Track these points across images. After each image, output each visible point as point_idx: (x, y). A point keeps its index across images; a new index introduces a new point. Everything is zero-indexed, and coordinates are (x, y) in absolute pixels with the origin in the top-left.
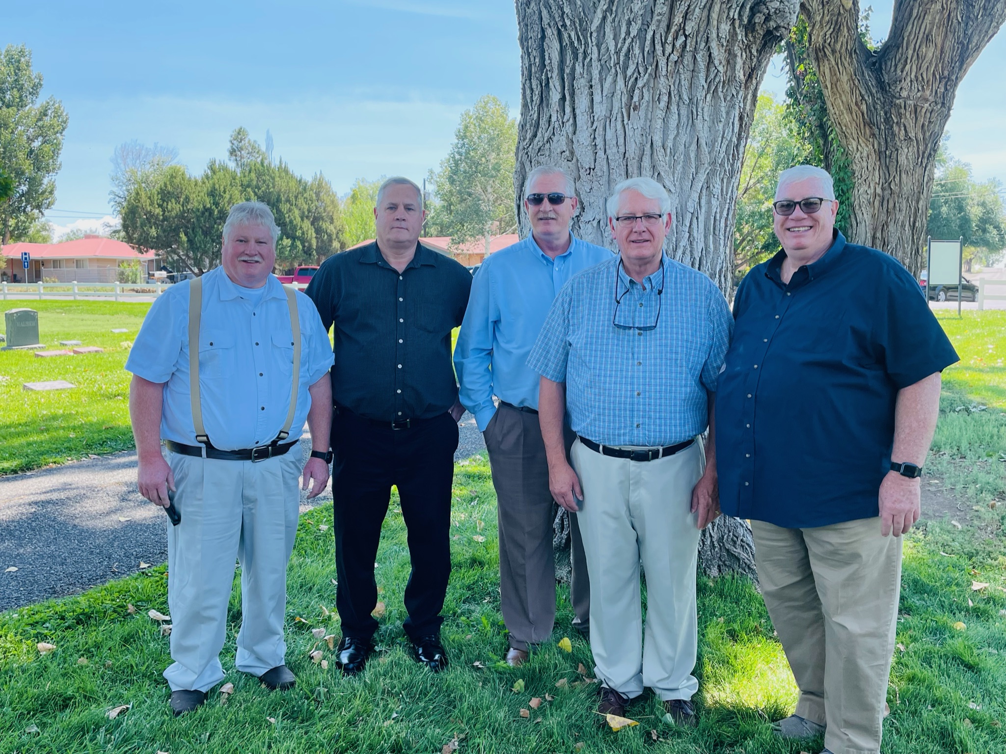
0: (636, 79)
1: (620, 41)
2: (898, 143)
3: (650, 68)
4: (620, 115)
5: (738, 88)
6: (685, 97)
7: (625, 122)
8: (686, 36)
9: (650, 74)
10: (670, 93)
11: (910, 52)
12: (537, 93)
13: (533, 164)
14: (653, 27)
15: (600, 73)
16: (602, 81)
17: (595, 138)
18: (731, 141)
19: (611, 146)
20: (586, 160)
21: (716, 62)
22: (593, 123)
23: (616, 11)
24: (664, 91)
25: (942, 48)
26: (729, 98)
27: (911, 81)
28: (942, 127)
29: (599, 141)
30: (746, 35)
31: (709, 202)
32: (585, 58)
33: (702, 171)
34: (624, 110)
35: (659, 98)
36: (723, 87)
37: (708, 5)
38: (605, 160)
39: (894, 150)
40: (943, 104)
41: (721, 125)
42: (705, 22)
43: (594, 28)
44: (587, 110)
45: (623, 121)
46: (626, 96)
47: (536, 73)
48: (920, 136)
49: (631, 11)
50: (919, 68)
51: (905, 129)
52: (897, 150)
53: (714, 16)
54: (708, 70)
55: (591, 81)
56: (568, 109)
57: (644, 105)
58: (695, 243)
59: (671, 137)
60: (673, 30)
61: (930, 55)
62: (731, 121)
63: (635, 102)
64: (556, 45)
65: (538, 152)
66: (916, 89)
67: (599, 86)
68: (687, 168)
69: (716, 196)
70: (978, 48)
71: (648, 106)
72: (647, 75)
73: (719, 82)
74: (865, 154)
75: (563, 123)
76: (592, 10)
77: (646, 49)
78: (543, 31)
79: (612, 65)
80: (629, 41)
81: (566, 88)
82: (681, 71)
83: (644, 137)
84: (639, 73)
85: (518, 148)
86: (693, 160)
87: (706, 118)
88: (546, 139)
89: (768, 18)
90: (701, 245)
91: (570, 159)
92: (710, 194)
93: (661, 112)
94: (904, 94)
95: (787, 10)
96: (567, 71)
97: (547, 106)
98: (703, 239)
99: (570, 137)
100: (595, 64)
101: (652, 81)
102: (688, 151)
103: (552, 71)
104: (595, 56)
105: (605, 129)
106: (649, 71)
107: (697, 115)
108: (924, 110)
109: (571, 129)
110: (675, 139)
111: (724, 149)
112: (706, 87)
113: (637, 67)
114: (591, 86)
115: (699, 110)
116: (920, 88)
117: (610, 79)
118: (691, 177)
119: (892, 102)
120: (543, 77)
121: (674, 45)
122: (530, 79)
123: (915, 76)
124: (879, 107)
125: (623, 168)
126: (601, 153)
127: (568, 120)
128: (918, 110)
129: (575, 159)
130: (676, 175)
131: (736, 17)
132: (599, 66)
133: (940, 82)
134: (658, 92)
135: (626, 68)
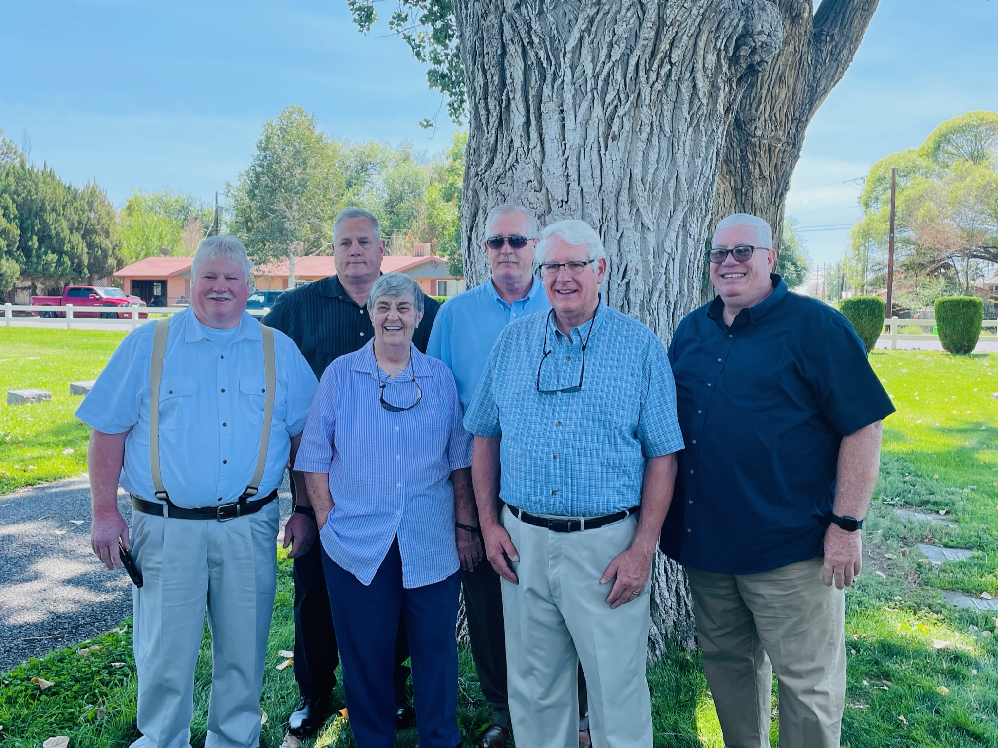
0: (616, 106)
1: (599, 64)
2: (753, 181)
3: (633, 96)
4: (596, 145)
5: (718, 123)
6: (667, 129)
7: (602, 152)
8: (671, 64)
9: (632, 103)
10: (652, 124)
11: (764, 92)
12: (495, 114)
13: (489, 193)
14: (637, 52)
15: (574, 97)
16: (576, 107)
17: (567, 167)
18: (708, 178)
19: (586, 177)
20: (559, 193)
21: (701, 94)
22: (564, 152)
23: (596, 32)
24: (647, 121)
25: (794, 90)
26: (709, 133)
27: (765, 120)
28: (792, 167)
29: (572, 171)
30: (729, 68)
31: (685, 243)
32: (554, 80)
33: (680, 209)
34: (601, 140)
35: (640, 129)
36: (705, 120)
37: (695, 34)
38: (579, 192)
39: (749, 188)
40: (794, 145)
41: (700, 161)
42: (691, 51)
43: (569, 48)
44: (558, 137)
45: (599, 151)
46: (604, 124)
47: (493, 92)
48: (774, 176)
49: (614, 34)
50: (772, 108)
51: (760, 168)
52: (752, 188)
53: (701, 45)
54: (691, 102)
55: (562, 105)
56: (534, 135)
57: (624, 135)
58: (671, 286)
59: (651, 171)
60: (659, 57)
61: (783, 96)
62: (710, 156)
63: (614, 132)
64: (519, 64)
65: (497, 180)
66: (770, 129)
67: (572, 112)
68: (664, 205)
69: (692, 236)
70: (825, 92)
71: (628, 137)
72: (629, 102)
73: (702, 115)
74: (722, 191)
75: (529, 150)
76: (566, 28)
77: (629, 75)
78: (503, 46)
79: (589, 90)
80: (608, 66)
81: (531, 111)
82: (664, 101)
83: (622, 170)
84: (620, 100)
85: (467, 174)
86: (671, 196)
87: (687, 152)
88: (507, 166)
89: (754, 51)
90: (677, 288)
91: (538, 189)
92: (687, 234)
93: (642, 144)
94: (759, 133)
95: (773, 45)
96: (533, 92)
97: (507, 130)
98: (678, 282)
99: (539, 165)
100: (567, 87)
101: (633, 109)
102: (667, 187)
103: (514, 91)
104: (568, 78)
105: (579, 159)
106: (631, 99)
107: (678, 149)
108: (777, 150)
109: (538, 158)
110: (654, 173)
111: (702, 187)
112: (689, 120)
113: (618, 94)
114: (562, 111)
115: (681, 143)
116: (774, 128)
117: (585, 105)
118: (669, 215)
119: (747, 140)
120: (504, 98)
121: (658, 74)
122: (486, 99)
123: (769, 116)
124: (735, 144)
125: (599, 202)
126: (574, 185)
127: (535, 147)
128: (772, 150)
129: (544, 191)
130: (654, 212)
131: (722, 48)
132: (573, 90)
133: (792, 123)
134: (640, 122)
135: (604, 94)
